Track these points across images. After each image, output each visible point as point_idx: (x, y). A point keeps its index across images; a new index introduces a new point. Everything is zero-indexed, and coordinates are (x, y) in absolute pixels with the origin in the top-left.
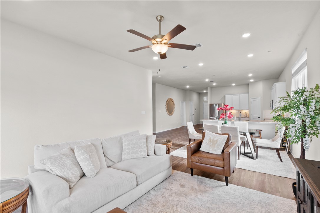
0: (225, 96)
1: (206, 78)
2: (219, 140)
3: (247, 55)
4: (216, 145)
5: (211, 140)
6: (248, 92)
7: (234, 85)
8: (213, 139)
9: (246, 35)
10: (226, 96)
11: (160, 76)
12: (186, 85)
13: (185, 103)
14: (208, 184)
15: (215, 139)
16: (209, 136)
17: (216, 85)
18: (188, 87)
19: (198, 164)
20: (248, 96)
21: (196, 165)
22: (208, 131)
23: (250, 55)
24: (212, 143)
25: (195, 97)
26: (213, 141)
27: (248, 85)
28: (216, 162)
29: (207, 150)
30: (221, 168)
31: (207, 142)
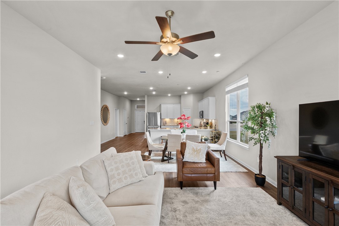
0: (160, 105)
1: (150, 86)
2: (202, 148)
3: (202, 72)
4: (200, 153)
5: (194, 149)
6: (180, 103)
7: (169, 95)
8: (197, 148)
9: (217, 55)
10: (162, 105)
11: (105, 78)
12: (124, 91)
13: (118, 110)
14: (202, 193)
15: (199, 148)
16: (192, 146)
17: (155, 94)
18: (126, 93)
19: (190, 175)
20: (180, 106)
21: (188, 177)
22: (189, 141)
23: (204, 72)
24: (196, 153)
25: (128, 104)
26: (196, 150)
27: (180, 96)
28: (209, 169)
29: (193, 160)
30: (213, 175)
31: (191, 152)
